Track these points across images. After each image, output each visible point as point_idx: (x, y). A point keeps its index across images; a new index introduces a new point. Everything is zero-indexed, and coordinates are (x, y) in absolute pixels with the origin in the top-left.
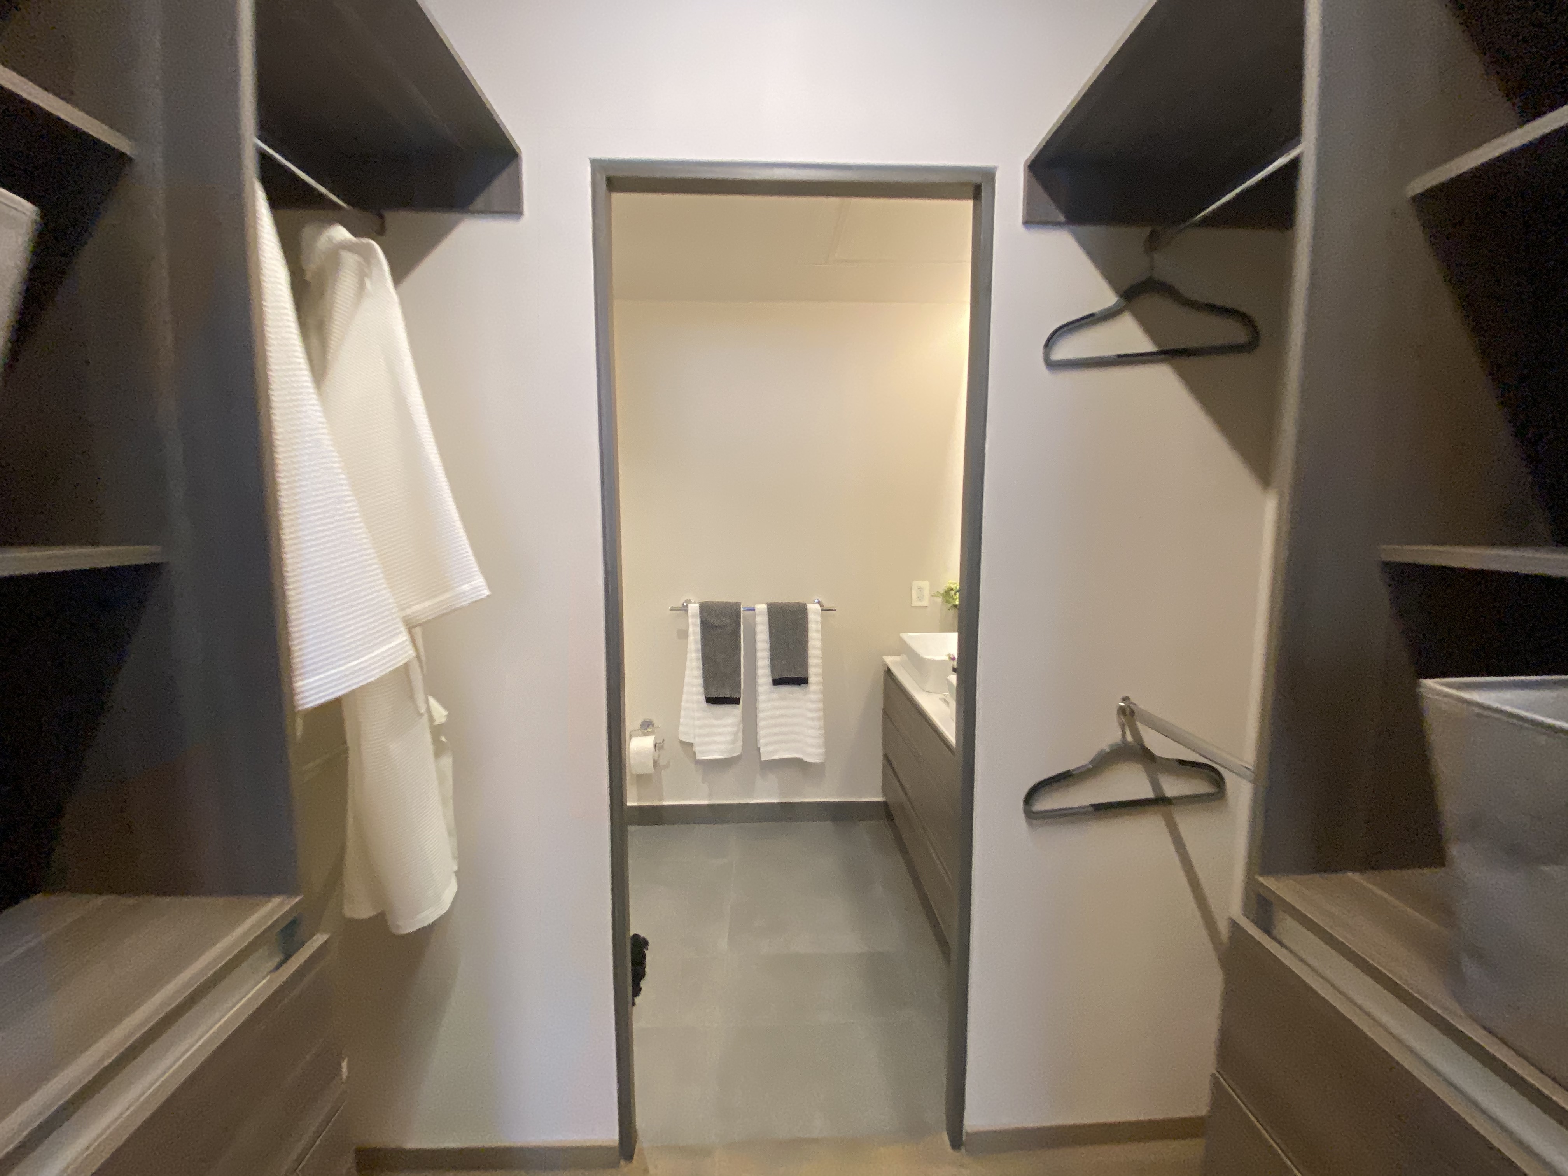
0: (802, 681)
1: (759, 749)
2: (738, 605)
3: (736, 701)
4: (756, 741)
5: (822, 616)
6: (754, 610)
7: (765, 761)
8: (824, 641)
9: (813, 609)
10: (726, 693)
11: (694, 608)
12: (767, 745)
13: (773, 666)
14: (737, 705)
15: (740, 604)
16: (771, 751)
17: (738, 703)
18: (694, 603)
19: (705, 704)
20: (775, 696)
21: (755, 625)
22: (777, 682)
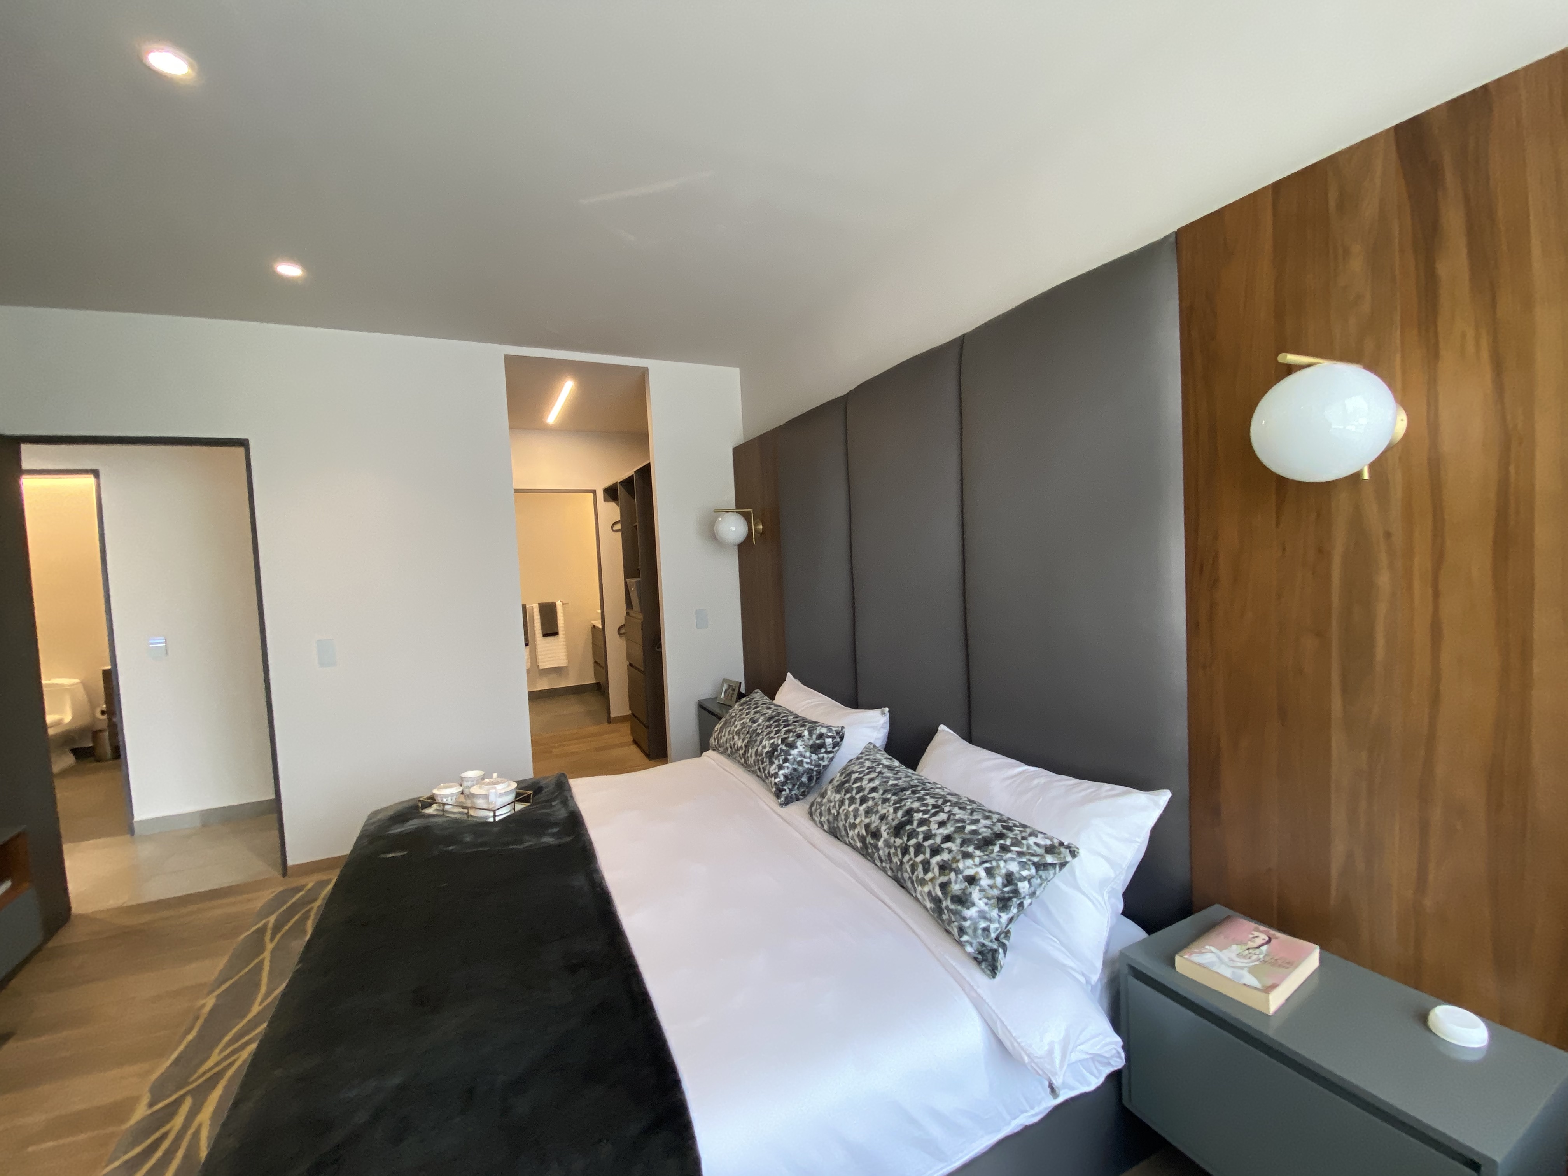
0: (556, 634)
1: (539, 664)
4: (538, 661)
5: (563, 607)
6: (534, 608)
7: (543, 669)
8: (564, 616)
9: (559, 604)
12: (543, 662)
13: (543, 629)
14: (528, 646)
16: (544, 664)
17: (531, 645)
20: (544, 641)
21: (533, 612)
22: (545, 635)
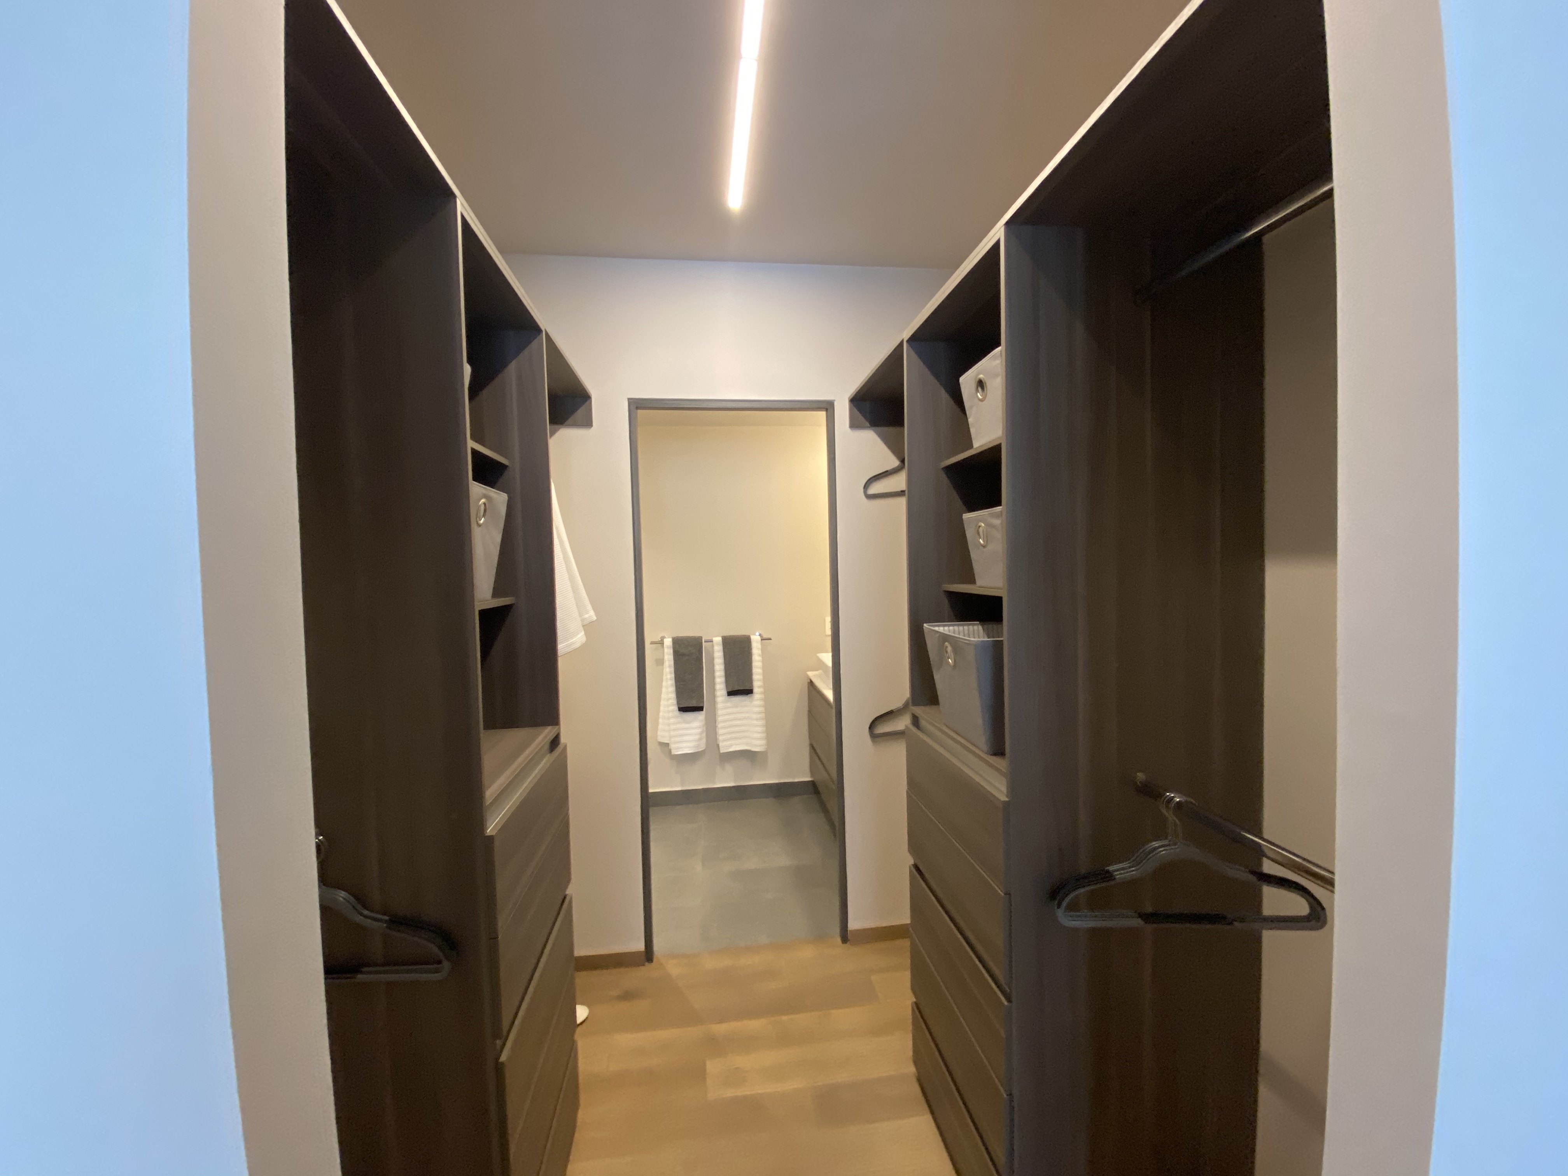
0: (749, 692)
1: (718, 746)
2: (700, 638)
3: (700, 709)
4: (716, 739)
5: (762, 644)
6: (712, 642)
7: (723, 753)
8: (763, 662)
9: (755, 639)
10: (694, 703)
11: (668, 642)
12: (724, 740)
13: (727, 682)
14: (702, 712)
15: (702, 637)
16: (728, 745)
17: (702, 710)
18: (668, 638)
19: (677, 713)
20: (729, 704)
21: (713, 652)
22: (731, 693)
